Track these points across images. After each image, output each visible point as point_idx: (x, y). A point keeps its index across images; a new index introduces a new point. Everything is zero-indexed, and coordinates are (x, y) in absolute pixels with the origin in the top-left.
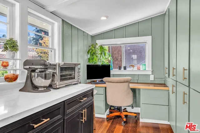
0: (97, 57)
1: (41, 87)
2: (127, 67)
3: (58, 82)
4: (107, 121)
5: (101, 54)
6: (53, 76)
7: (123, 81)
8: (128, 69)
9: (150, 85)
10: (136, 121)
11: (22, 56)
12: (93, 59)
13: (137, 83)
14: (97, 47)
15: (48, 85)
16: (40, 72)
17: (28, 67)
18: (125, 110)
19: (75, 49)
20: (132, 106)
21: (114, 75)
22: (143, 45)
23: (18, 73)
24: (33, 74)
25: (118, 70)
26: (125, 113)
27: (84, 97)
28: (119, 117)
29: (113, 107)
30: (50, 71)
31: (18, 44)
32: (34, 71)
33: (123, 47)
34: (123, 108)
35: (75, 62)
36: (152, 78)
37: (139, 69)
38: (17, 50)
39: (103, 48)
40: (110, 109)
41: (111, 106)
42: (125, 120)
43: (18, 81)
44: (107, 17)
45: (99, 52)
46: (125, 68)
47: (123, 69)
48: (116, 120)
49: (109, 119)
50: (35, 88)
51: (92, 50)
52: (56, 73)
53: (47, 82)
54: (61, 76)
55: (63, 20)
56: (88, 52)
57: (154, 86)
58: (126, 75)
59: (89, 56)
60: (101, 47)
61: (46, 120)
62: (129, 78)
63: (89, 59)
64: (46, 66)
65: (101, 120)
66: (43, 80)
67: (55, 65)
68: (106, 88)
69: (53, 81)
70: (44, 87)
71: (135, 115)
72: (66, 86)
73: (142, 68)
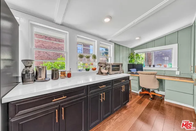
0: (134, 60)
1: (104, 73)
2: (155, 66)
3: (111, 72)
4: (140, 95)
5: (137, 58)
6: (109, 69)
7: (150, 74)
8: (156, 66)
9: (176, 78)
10: (162, 100)
11: (98, 61)
12: (132, 61)
13: (164, 76)
14: (135, 54)
15: (107, 73)
16: (104, 67)
17: (99, 65)
18: (153, 91)
19: (121, 56)
20: (158, 90)
21: (145, 70)
22: (169, 51)
23: (96, 67)
24: (101, 68)
25: (149, 67)
26: (153, 94)
27: (124, 79)
28: (148, 95)
29: (145, 88)
30: (108, 67)
31: (96, 56)
32: (102, 66)
33: (153, 53)
34: (151, 90)
35: (121, 62)
36: (178, 73)
37: (165, 67)
38: (96, 58)
39: (138, 55)
40: (142, 89)
41: (143, 88)
42: (152, 97)
43: (96, 70)
44: (140, 37)
45: (135, 57)
46: (154, 66)
47: (152, 66)
48: (146, 96)
49: (141, 94)
50: (102, 73)
51: (132, 56)
52: (110, 68)
53: (107, 71)
54: (113, 69)
55: (115, 43)
56: (129, 58)
57: (180, 79)
58: (155, 70)
59: (129, 59)
60: (137, 54)
61: (104, 86)
62: (156, 72)
63: (130, 61)
64: (106, 65)
65: (136, 94)
66: (105, 70)
67: (110, 64)
68: (139, 77)
69: (109, 71)
70: (105, 73)
71: (161, 96)
72: (115, 74)
73: (168, 66)
